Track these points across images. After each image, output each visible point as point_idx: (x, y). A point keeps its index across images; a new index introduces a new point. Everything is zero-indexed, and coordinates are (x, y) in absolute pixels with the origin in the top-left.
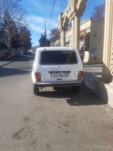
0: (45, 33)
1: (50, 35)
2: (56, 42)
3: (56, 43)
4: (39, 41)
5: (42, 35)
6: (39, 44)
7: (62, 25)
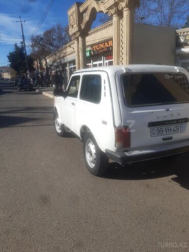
0: (23, 43)
1: (31, 47)
2: (46, 60)
3: (46, 62)
4: (8, 57)
5: (16, 45)
6: (10, 63)
7: (79, 26)
